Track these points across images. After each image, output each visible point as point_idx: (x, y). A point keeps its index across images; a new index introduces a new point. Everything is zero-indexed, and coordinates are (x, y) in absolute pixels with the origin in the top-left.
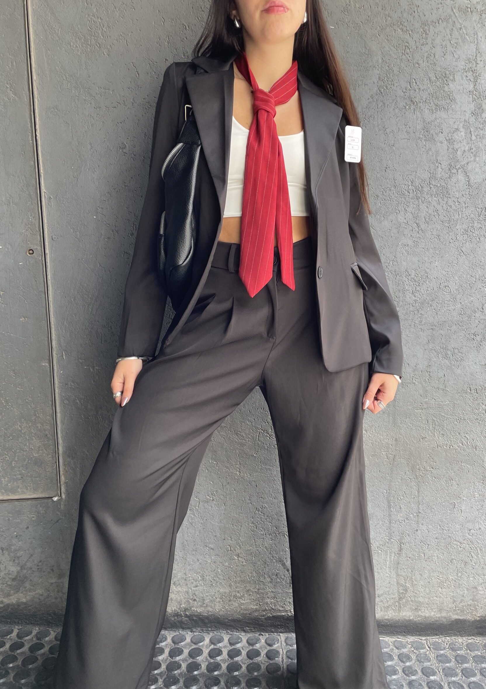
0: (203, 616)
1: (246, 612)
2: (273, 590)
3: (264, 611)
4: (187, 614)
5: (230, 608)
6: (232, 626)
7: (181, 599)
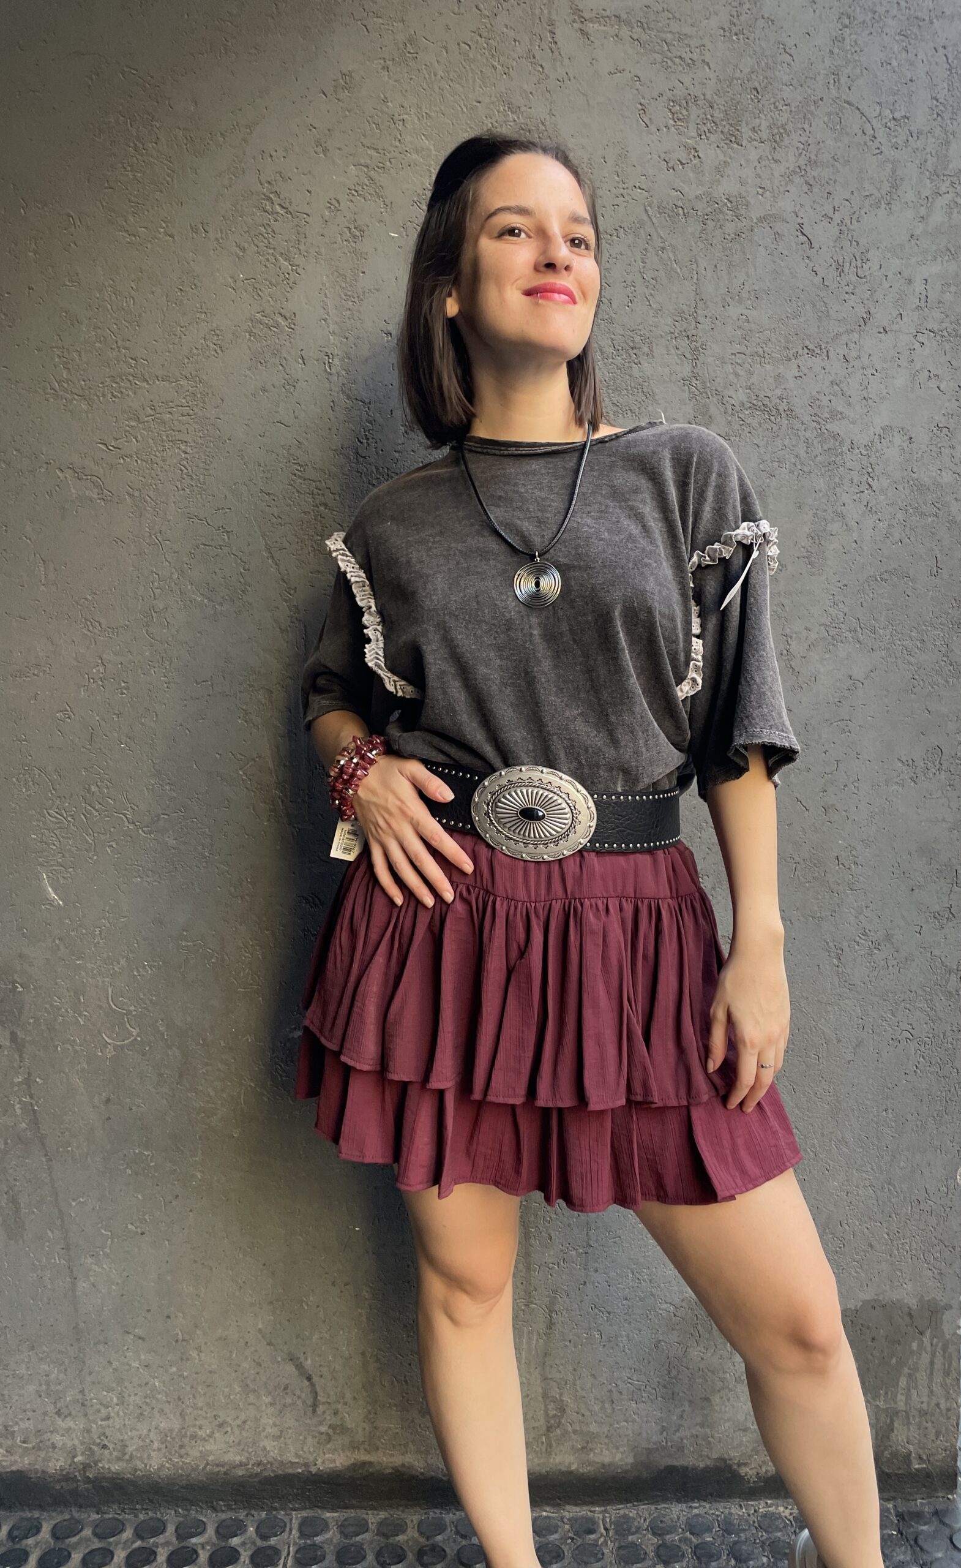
0: (122, 1479)
1: (217, 1470)
4: (88, 1477)
5: (183, 1462)
7: (74, 1445)
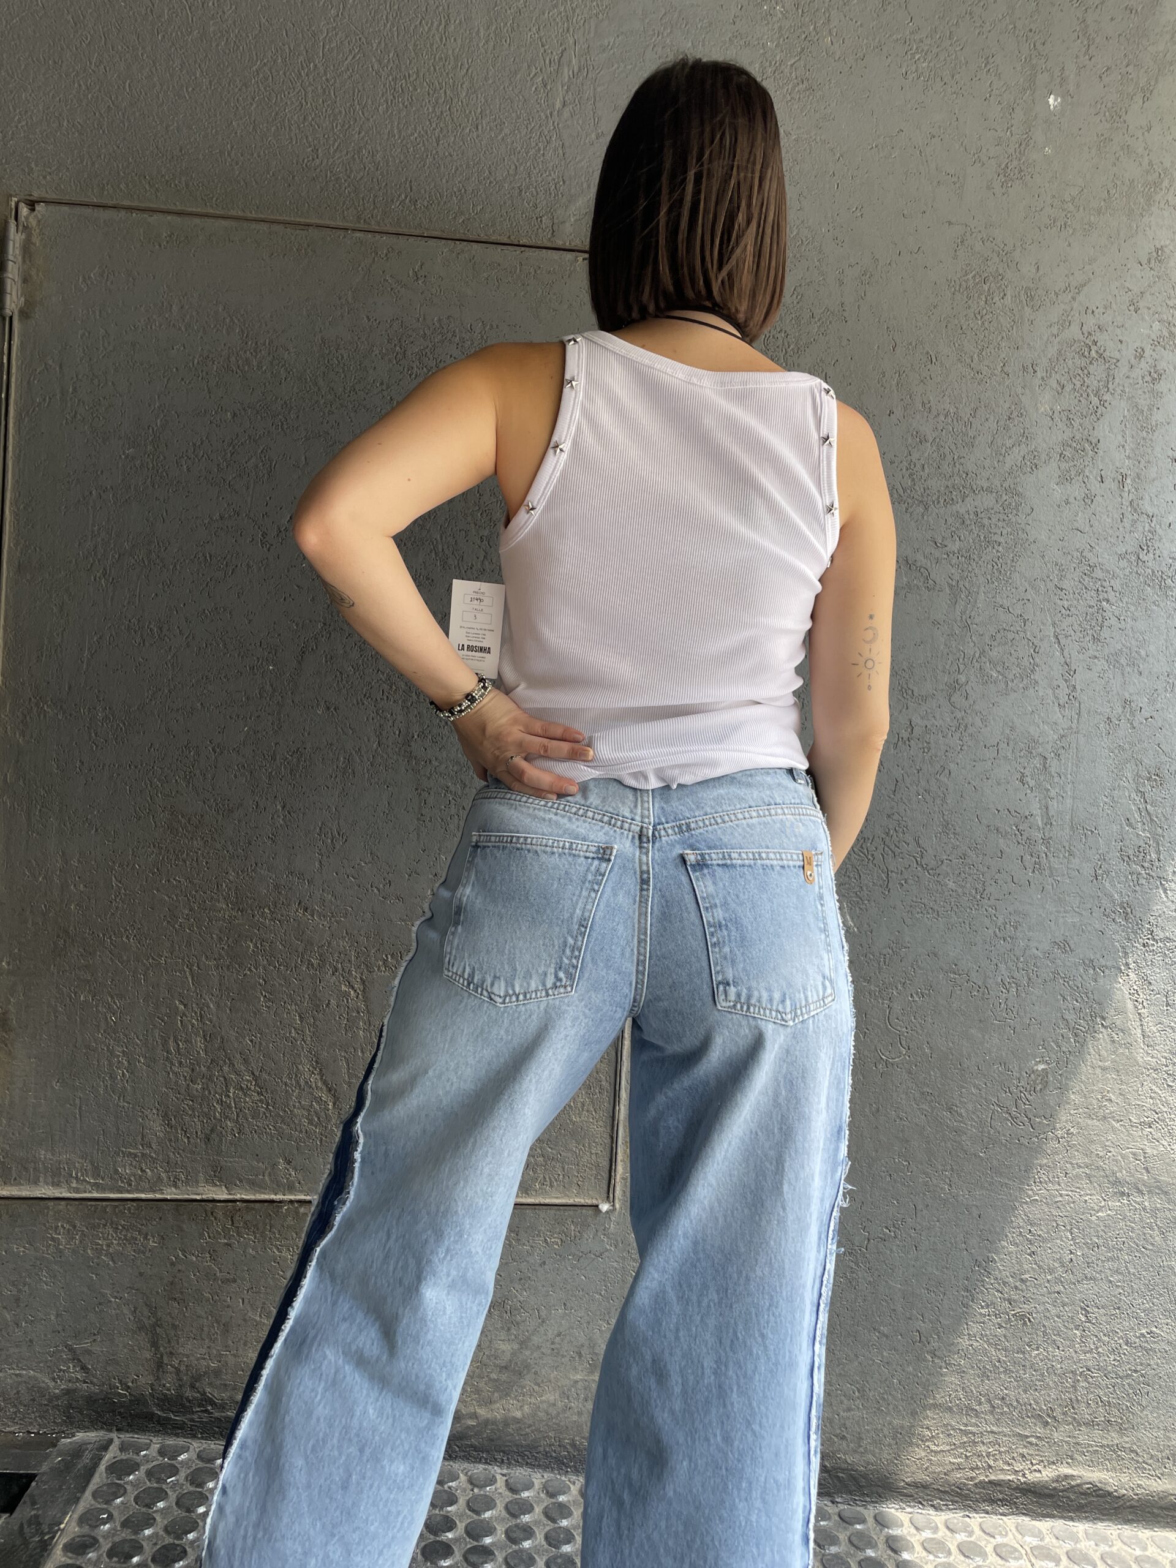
2: (994, 1429)
3: (972, 1469)
6: (912, 1496)
